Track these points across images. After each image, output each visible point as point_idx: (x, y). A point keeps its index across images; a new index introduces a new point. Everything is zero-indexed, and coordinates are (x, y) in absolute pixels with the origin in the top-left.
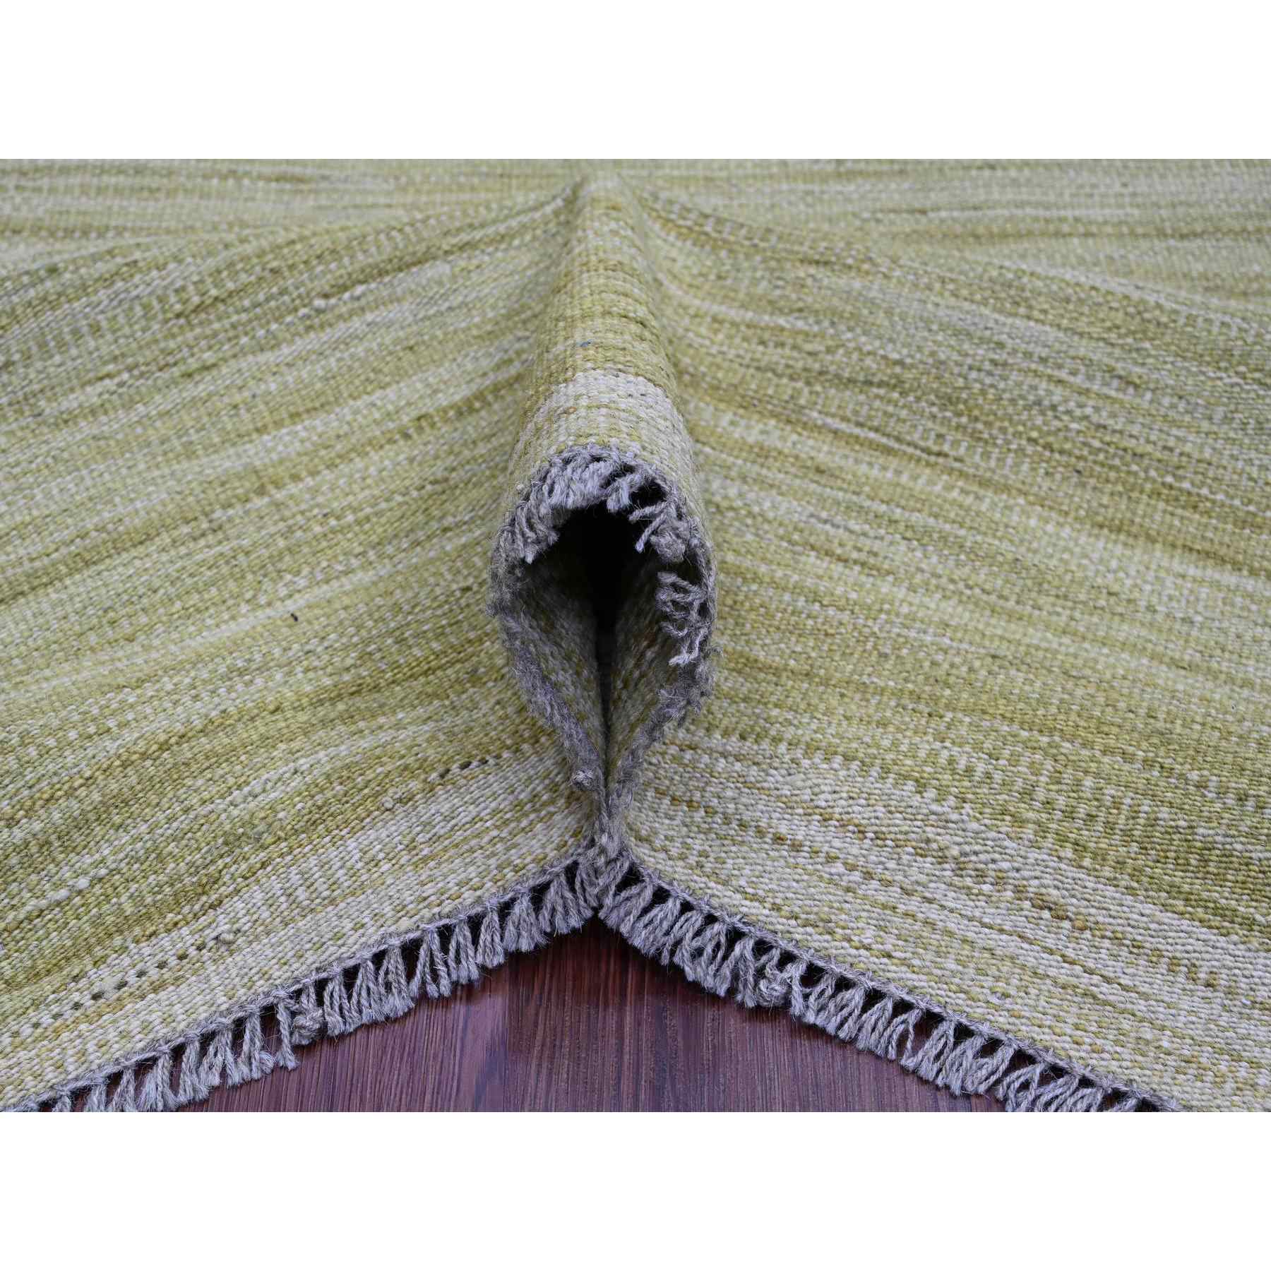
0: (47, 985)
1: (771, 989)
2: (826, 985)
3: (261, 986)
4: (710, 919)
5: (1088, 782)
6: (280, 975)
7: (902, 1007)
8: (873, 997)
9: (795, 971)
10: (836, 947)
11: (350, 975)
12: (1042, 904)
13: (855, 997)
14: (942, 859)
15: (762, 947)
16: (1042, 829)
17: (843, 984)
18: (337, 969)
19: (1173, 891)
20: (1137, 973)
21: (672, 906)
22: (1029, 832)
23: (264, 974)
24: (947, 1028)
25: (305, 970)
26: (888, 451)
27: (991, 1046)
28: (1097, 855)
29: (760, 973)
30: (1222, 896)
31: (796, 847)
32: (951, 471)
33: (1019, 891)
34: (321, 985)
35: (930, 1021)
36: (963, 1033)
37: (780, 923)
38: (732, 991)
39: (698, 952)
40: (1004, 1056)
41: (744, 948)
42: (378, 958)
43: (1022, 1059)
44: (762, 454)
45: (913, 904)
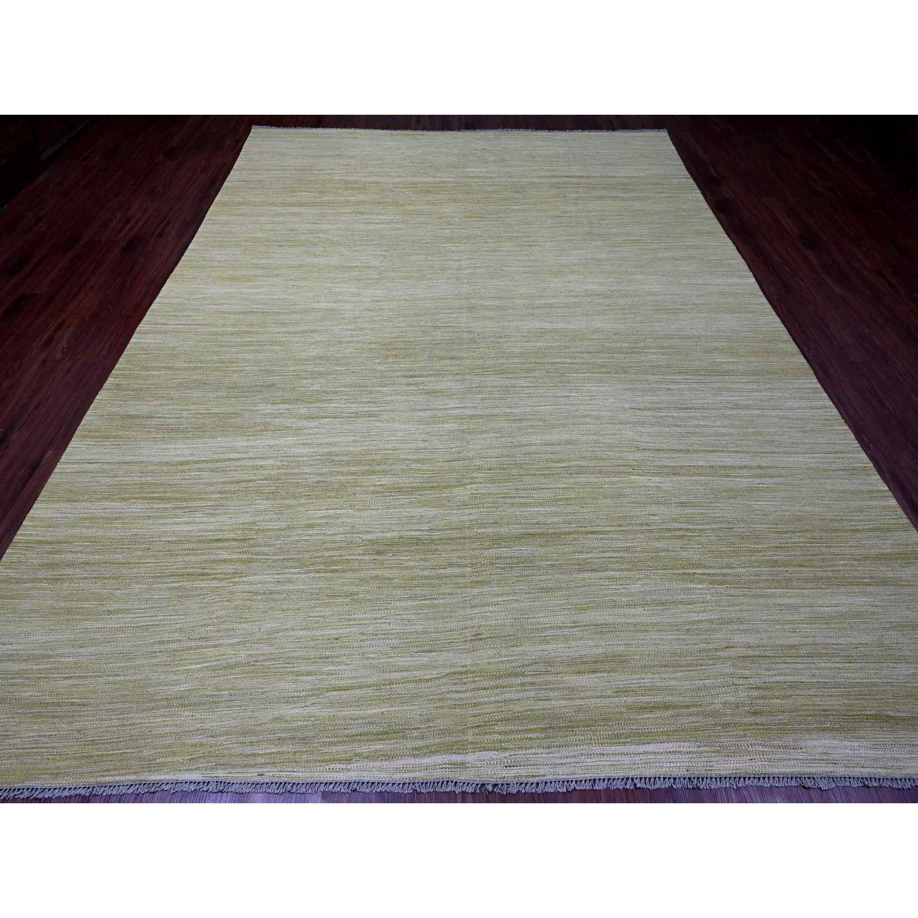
0: (324, 764)
1: (572, 787)
2: (579, 782)
3: (351, 779)
4: (559, 782)
5: (598, 733)
6: (354, 778)
7: (590, 780)
8: (586, 781)
9: (574, 783)
10: (578, 776)
11: (363, 783)
12: (600, 754)
13: (583, 782)
14: (585, 755)
15: (568, 782)
16: (595, 743)
17: (581, 781)
18: (361, 782)
19: (616, 743)
20: (617, 758)
21: (553, 783)
22: (594, 744)
23: (352, 777)
24: (597, 780)
25: (357, 779)
26: (540, 674)
27: (604, 780)
28: (605, 743)
29: (569, 785)
30: (622, 740)
31: (565, 764)
32: (551, 674)
33: (597, 754)
34: (359, 783)
35: (595, 780)
36: (599, 780)
37: (569, 777)
38: (567, 790)
39: (560, 788)
40: (606, 780)
41: (565, 783)
42: (368, 783)
43: (609, 780)
44: (523, 684)
45: (585, 764)
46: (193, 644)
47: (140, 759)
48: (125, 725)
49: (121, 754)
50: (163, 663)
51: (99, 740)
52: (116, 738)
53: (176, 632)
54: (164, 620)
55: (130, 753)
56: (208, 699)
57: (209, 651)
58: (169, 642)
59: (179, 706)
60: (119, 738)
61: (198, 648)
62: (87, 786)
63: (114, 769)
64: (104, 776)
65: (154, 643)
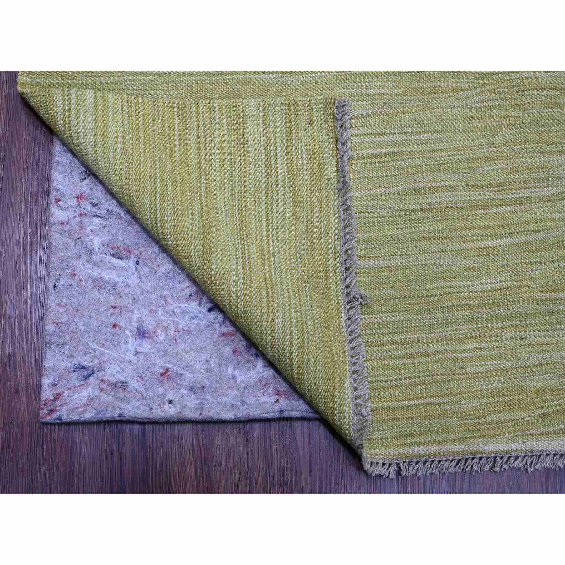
46: (480, 196)
47: (462, 415)
48: (412, 356)
49: (425, 405)
50: (436, 235)
51: (376, 381)
52: (405, 379)
53: (439, 170)
54: (406, 143)
55: (439, 404)
56: (538, 306)
57: (511, 212)
58: (434, 190)
59: (492, 319)
60: (410, 378)
61: (489, 204)
62: (387, 462)
63: (421, 434)
64: (411, 445)
65: (405, 192)
